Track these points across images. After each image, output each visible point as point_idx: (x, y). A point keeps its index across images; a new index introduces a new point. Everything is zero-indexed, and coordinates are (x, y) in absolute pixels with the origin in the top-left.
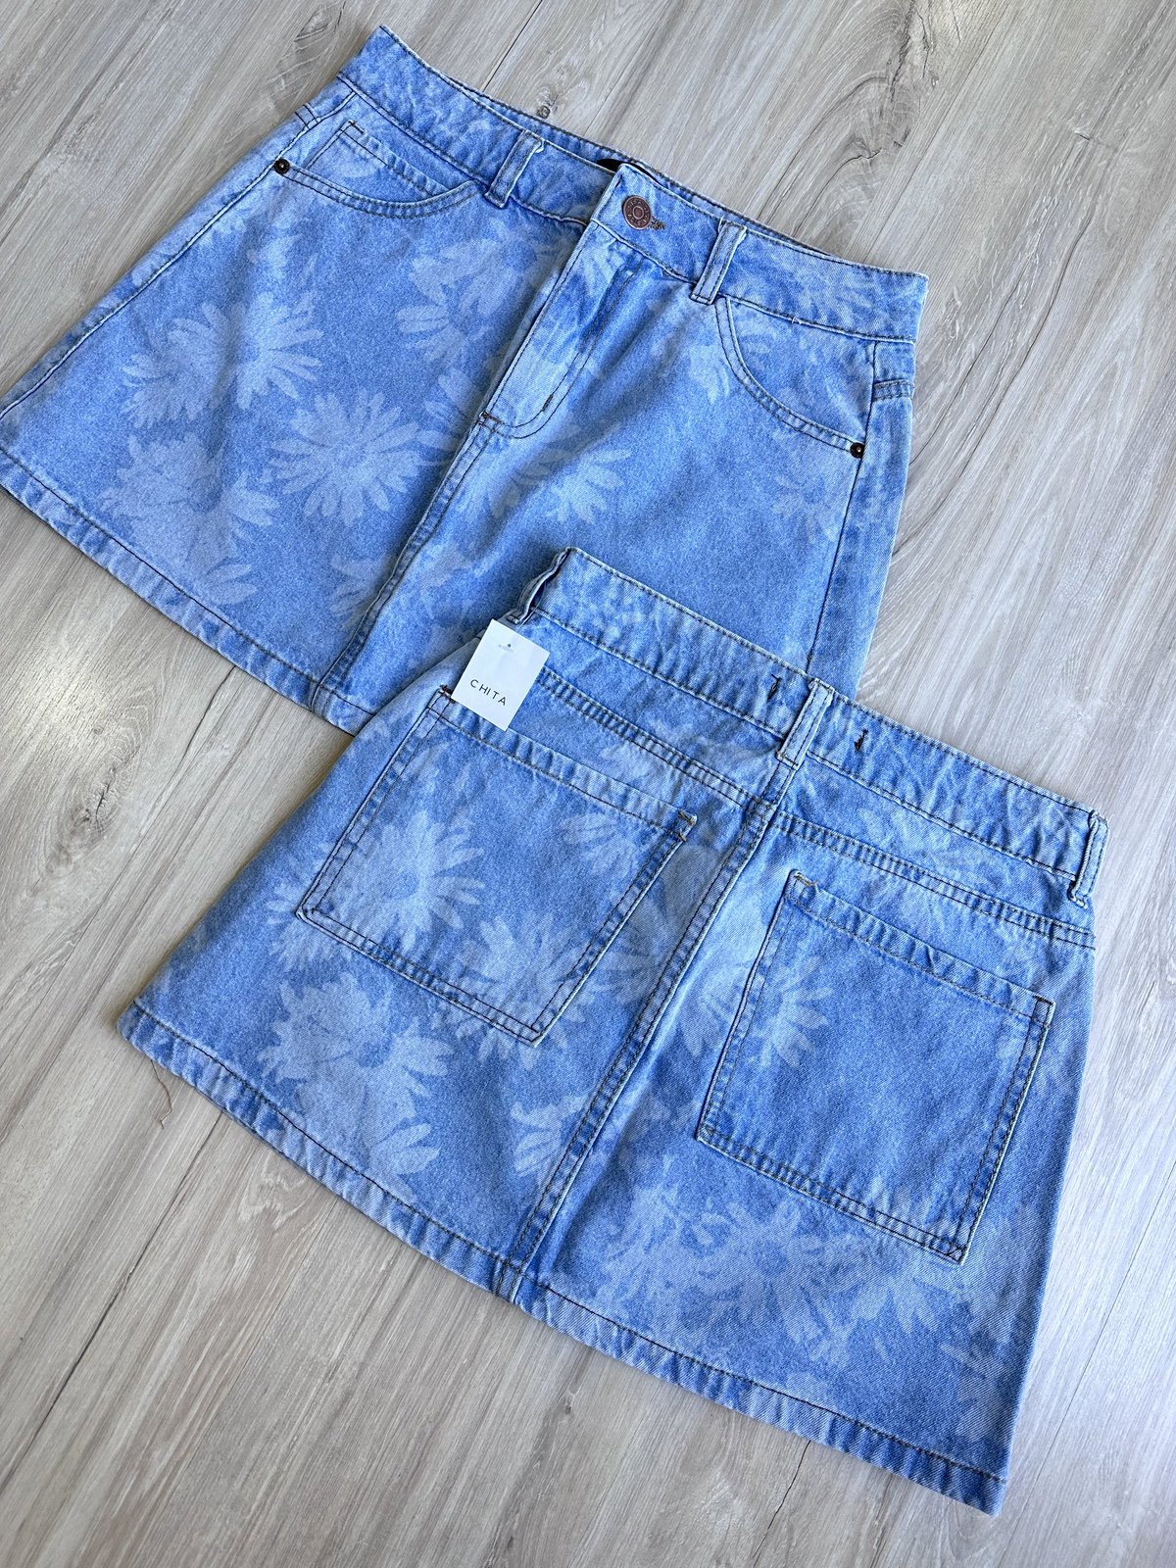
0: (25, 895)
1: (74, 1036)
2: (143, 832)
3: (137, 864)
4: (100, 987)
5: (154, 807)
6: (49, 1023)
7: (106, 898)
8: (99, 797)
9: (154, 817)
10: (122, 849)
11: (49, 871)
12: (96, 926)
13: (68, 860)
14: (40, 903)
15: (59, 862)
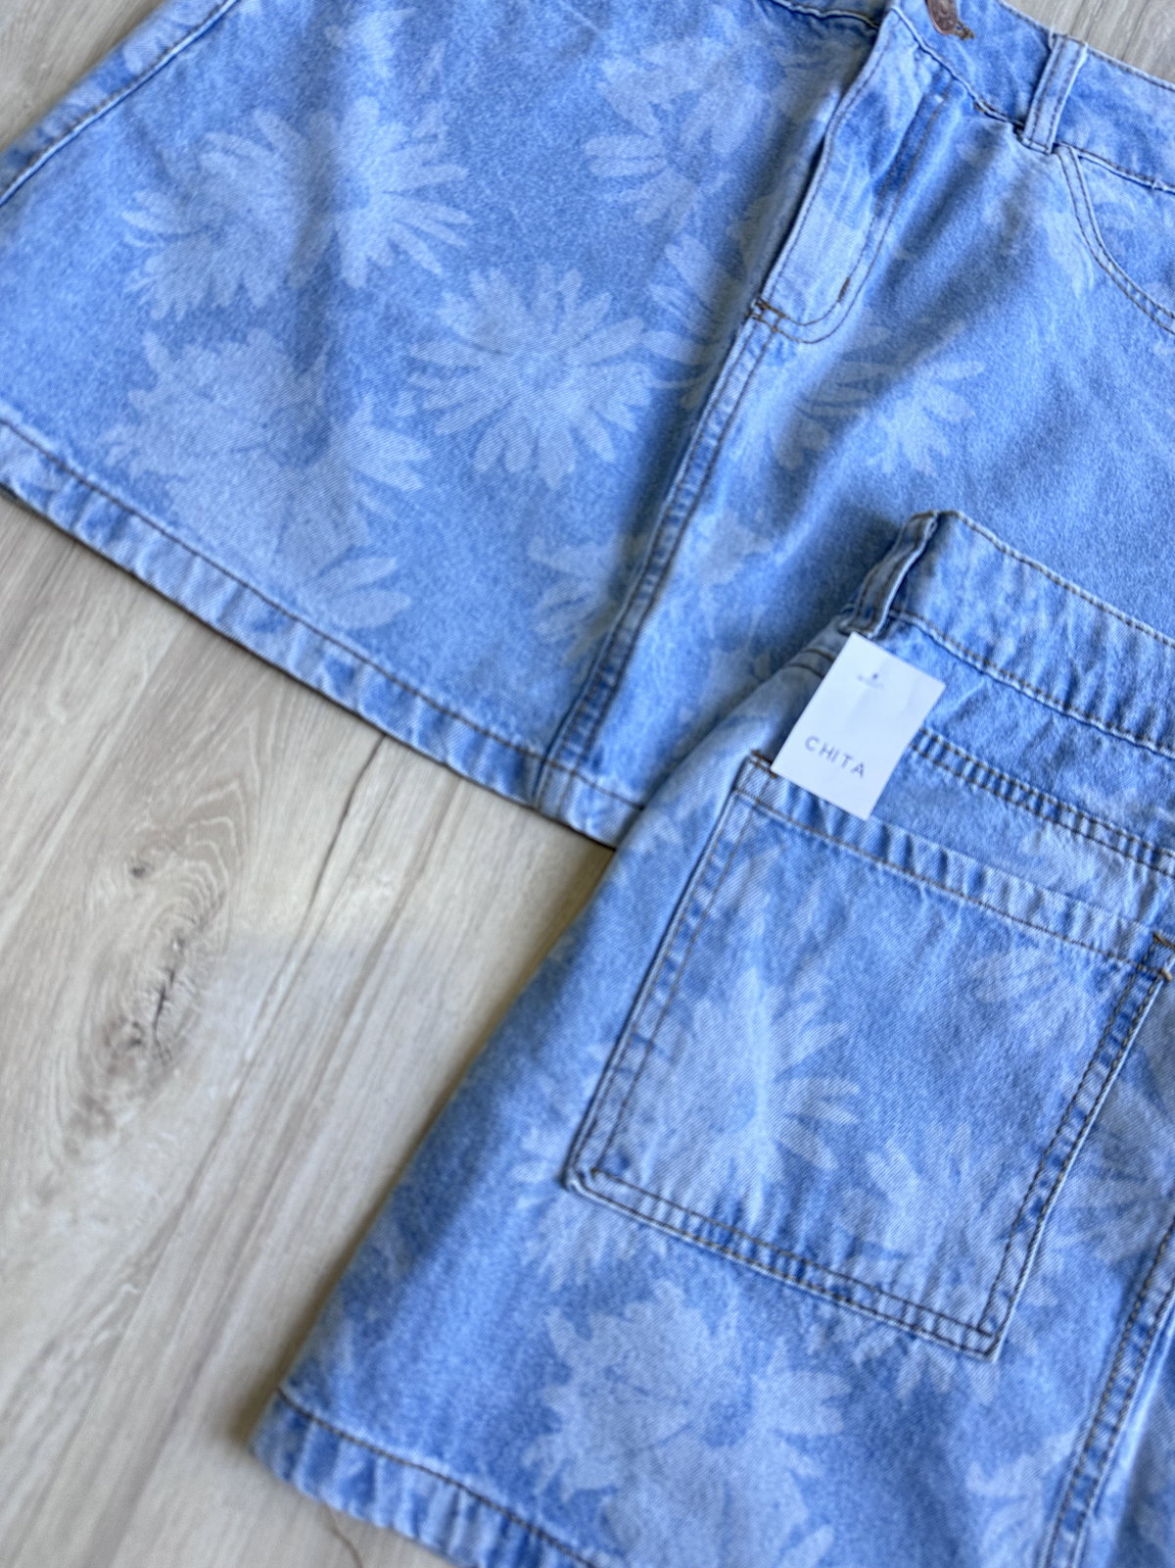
0: (25, 1207)
1: (157, 1475)
2: (249, 1054)
3: (243, 1117)
4: (198, 1368)
5: (265, 1005)
6: (102, 1455)
7: (191, 1192)
8: (155, 997)
9: (266, 1023)
10: (213, 1092)
11: (72, 1150)
12: (177, 1249)
13: (109, 1124)
14: (59, 1217)
15: (88, 1130)
